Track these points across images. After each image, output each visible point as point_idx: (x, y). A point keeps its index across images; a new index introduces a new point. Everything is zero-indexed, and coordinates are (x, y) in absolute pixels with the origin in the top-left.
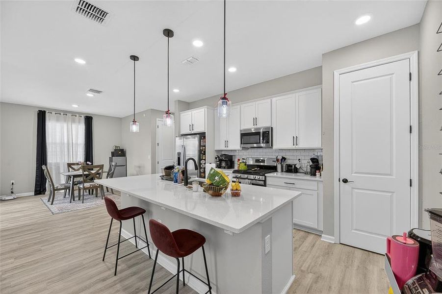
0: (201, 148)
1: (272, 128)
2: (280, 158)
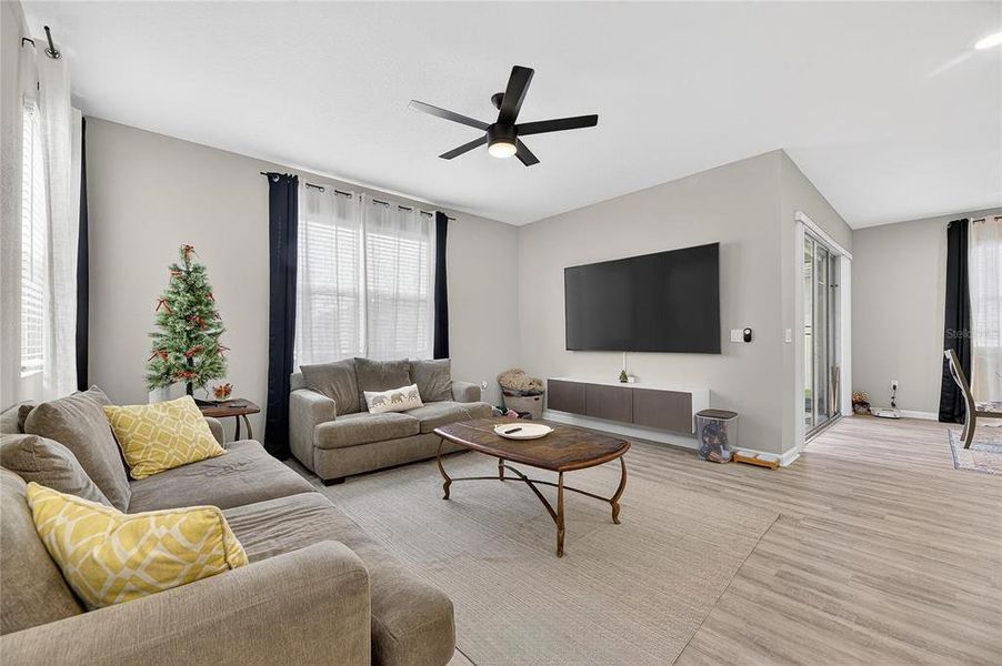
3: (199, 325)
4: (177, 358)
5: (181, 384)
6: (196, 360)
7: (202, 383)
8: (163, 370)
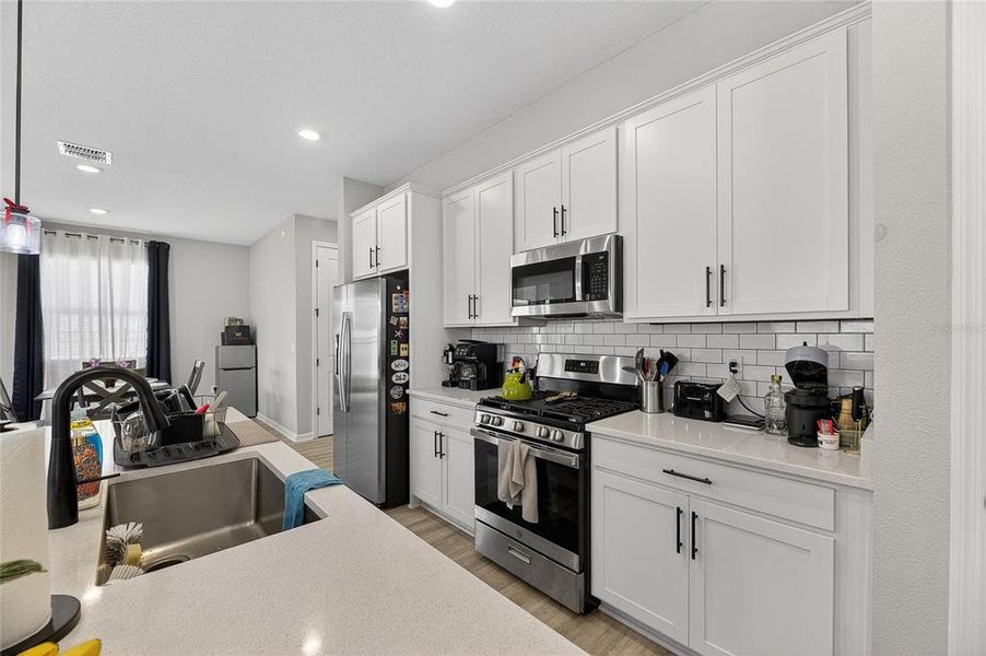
0: (394, 321)
1: (619, 241)
2: (653, 355)
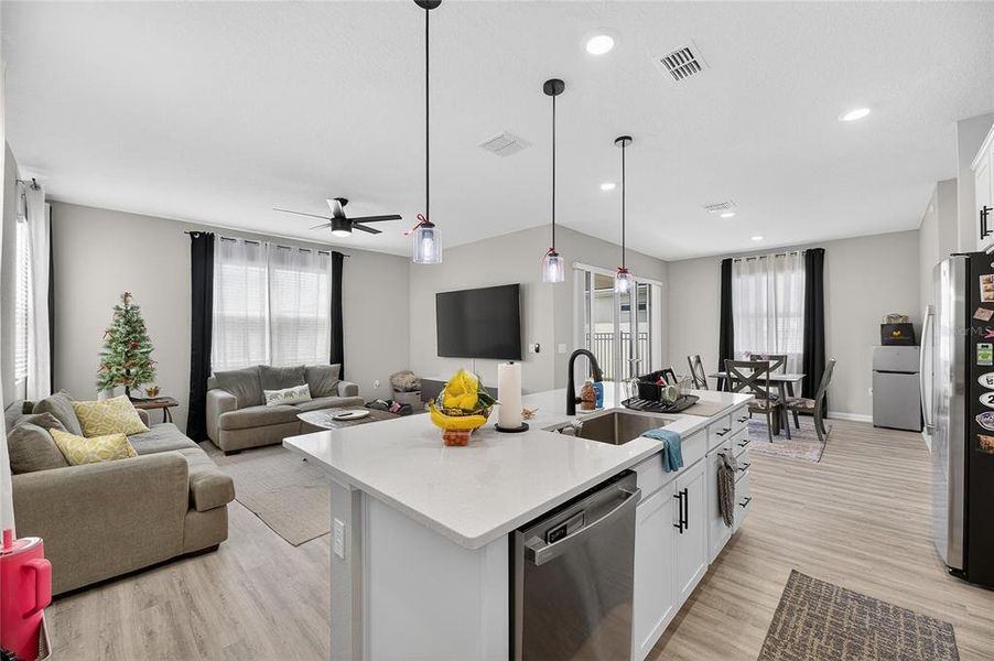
0: (983, 316)
3: (135, 347)
4: (118, 370)
5: (121, 387)
6: (133, 371)
7: (136, 386)
8: (108, 378)
